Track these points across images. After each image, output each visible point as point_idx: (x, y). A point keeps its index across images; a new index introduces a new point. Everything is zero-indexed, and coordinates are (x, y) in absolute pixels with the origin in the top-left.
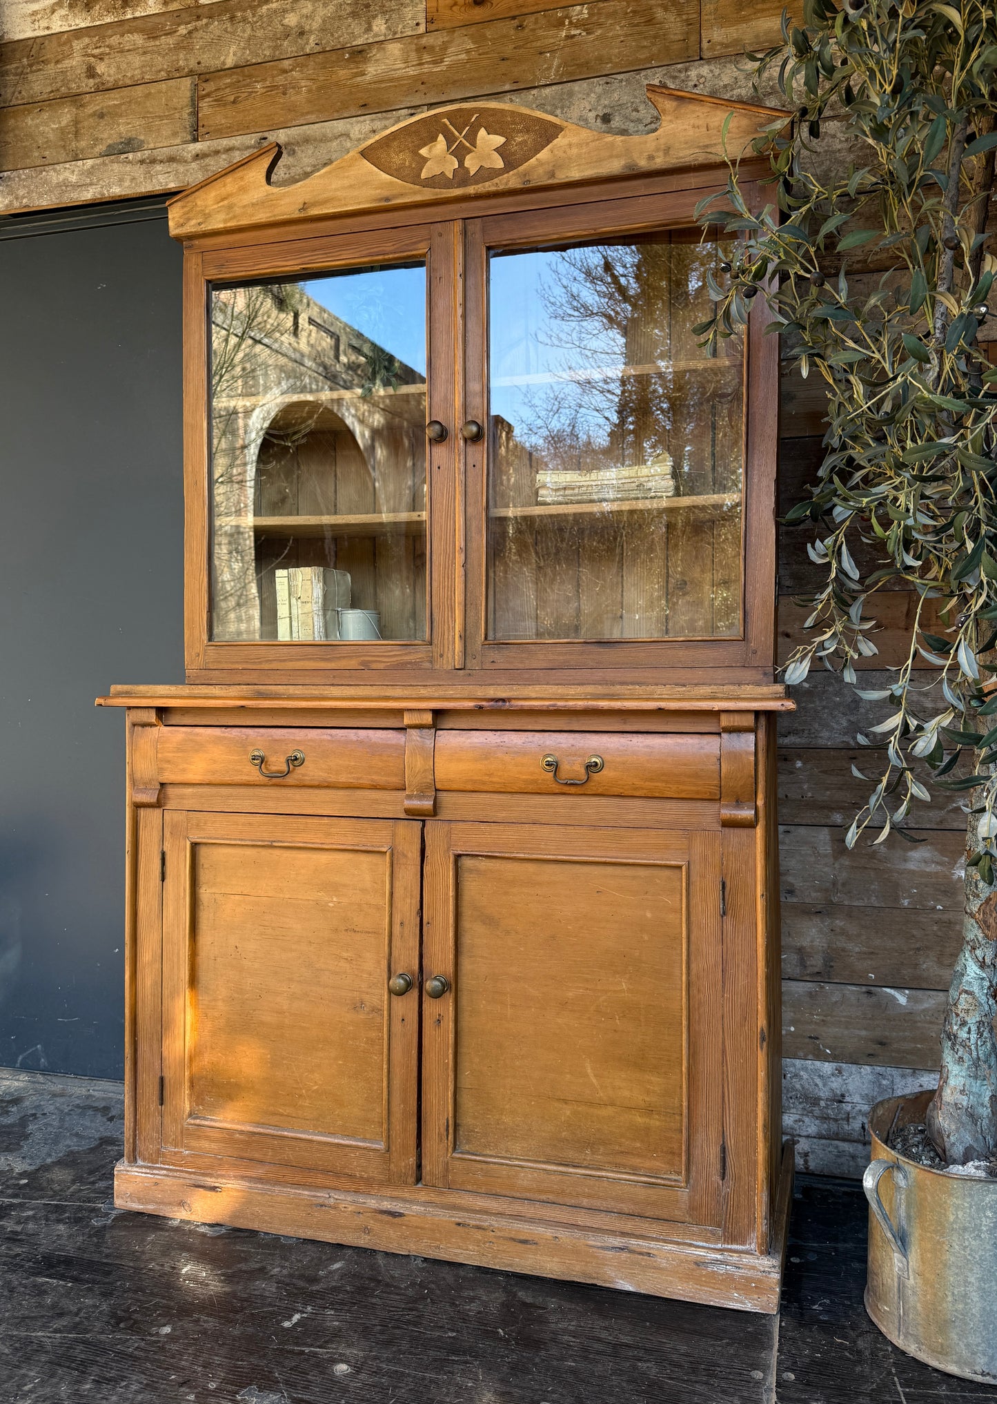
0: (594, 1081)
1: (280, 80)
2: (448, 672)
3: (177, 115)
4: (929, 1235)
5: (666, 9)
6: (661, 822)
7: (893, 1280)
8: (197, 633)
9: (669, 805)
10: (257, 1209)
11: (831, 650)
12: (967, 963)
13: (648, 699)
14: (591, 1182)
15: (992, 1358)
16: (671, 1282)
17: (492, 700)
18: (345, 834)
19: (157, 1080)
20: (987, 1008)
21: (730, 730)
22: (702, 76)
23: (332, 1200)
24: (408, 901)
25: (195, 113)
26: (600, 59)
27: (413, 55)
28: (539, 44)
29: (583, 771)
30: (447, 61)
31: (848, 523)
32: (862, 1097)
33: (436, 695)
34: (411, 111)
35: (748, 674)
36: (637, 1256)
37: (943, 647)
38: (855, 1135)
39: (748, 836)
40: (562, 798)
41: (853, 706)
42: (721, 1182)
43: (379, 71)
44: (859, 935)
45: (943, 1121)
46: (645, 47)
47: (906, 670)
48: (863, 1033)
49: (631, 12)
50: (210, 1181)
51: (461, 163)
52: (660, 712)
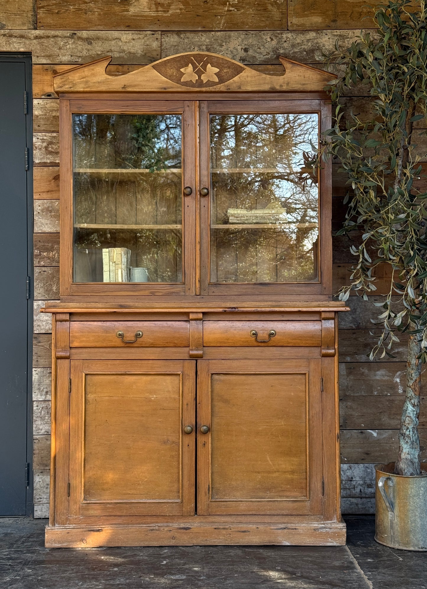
0: (271, 463)
1: (83, 6)
2: (192, 296)
3: (25, 15)
4: (402, 501)
5: (272, 5)
6: (297, 356)
7: (388, 523)
8: (66, 278)
9: (300, 349)
10: (120, 536)
11: (360, 288)
12: (408, 406)
13: (294, 307)
14: (271, 503)
15: (425, 542)
16: (305, 539)
17: (230, 308)
18: (160, 367)
19: (67, 485)
20: (415, 422)
21: (325, 319)
22: (288, 38)
23: (157, 527)
24: (190, 394)
25: (35, 15)
26: (243, 23)
27: (153, 6)
28: (215, 11)
29: (267, 336)
30: (171, 12)
31: (366, 241)
32: (360, 478)
33: (204, 306)
34: (152, 33)
35: (322, 297)
36: (291, 530)
37: (402, 288)
38: (357, 495)
39: (331, 360)
40: (257, 348)
41: (354, 311)
42: (322, 497)
43: (136, 11)
44: (357, 408)
45: (402, 465)
46: (263, 21)
47: (389, 296)
48: (360, 450)
49: (257, 4)
50: (97, 527)
51: (200, 77)
52: (300, 312)
